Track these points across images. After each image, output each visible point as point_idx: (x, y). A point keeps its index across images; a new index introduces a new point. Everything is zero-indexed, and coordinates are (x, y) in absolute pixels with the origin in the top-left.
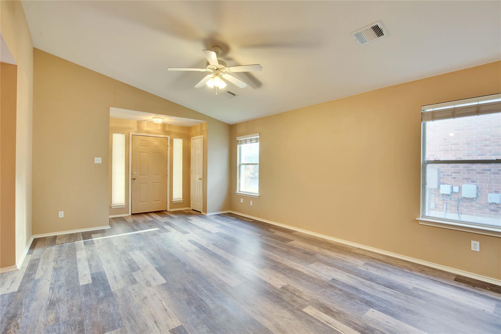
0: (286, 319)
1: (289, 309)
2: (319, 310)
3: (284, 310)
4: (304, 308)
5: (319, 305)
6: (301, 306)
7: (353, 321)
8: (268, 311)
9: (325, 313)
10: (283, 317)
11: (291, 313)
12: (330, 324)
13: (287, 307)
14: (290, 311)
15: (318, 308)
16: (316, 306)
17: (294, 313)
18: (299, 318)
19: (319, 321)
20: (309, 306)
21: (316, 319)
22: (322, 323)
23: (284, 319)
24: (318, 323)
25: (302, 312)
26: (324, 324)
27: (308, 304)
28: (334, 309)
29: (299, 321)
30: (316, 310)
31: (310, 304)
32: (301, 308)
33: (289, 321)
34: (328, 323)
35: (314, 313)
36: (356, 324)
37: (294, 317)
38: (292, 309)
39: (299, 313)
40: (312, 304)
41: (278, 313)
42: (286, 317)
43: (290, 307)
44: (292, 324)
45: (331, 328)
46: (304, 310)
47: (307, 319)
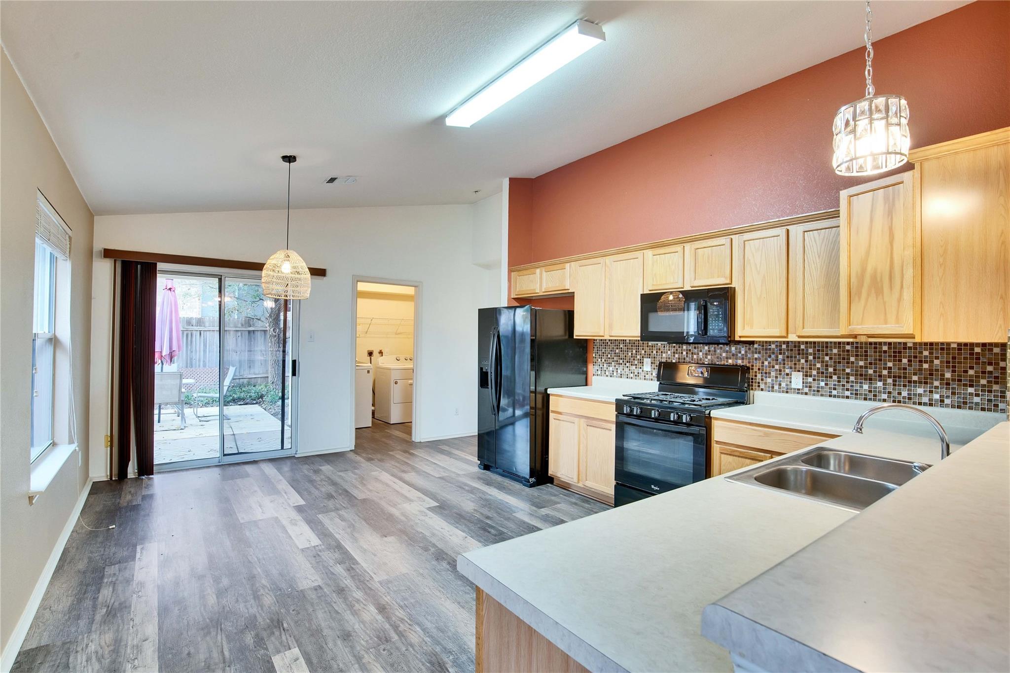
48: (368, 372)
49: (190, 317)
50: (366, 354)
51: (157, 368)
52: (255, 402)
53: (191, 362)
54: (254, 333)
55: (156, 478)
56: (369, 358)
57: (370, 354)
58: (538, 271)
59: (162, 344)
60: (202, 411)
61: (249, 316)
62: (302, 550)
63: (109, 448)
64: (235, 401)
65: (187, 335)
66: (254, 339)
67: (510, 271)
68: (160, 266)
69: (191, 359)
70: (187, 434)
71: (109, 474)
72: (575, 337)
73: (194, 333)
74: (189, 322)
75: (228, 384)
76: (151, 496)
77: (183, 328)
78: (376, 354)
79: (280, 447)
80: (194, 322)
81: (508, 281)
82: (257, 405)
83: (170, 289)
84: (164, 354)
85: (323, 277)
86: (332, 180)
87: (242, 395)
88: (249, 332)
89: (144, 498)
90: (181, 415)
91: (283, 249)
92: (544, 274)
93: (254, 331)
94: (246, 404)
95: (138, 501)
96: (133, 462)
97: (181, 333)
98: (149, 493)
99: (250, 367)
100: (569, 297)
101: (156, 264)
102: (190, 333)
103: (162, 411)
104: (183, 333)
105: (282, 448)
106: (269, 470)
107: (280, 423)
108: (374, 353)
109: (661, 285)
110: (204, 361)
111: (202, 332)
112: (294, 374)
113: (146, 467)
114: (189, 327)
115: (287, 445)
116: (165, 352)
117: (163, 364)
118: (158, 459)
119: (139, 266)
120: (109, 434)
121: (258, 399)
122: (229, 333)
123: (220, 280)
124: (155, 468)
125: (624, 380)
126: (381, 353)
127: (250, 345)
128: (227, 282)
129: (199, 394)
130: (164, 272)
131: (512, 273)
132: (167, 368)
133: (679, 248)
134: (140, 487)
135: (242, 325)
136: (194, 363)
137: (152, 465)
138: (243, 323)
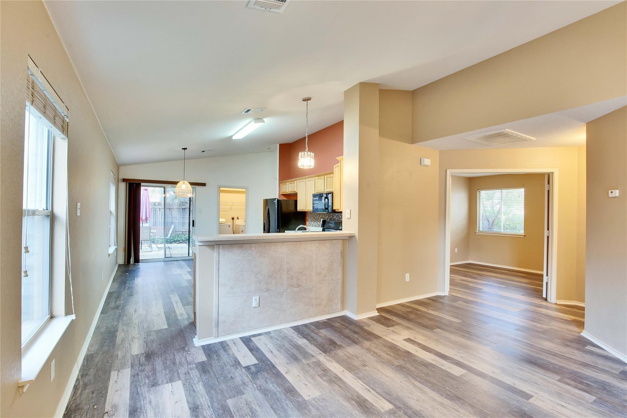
0: (414, 398)
1: (411, 411)
2: (373, 405)
3: (417, 409)
4: (391, 409)
5: (369, 412)
6: (395, 413)
7: (341, 389)
8: (437, 409)
9: (368, 401)
10: (418, 400)
11: (408, 405)
12: (367, 389)
13: (413, 412)
14: (409, 408)
15: (373, 408)
16: (375, 411)
17: (404, 405)
18: (398, 399)
19: (377, 393)
20: (383, 412)
21: (380, 395)
22: (375, 391)
23: (416, 398)
24: (379, 391)
25: (394, 405)
26: (373, 389)
27: (384, 415)
28: (354, 404)
29: (400, 395)
30: (376, 406)
31: (381, 415)
32: (395, 409)
33: (410, 396)
34: (369, 390)
35: (380, 402)
36: (340, 387)
37: (405, 399)
38: (407, 410)
39: (398, 404)
40: (379, 414)
41: (425, 406)
42: (413, 400)
43: (410, 412)
44: (407, 392)
45: (368, 386)
46: (391, 407)
47: (390, 396)
48: (229, 226)
49: (155, 202)
50: (231, 218)
51: (141, 225)
52: (184, 242)
53: (156, 224)
54: (185, 209)
55: (140, 264)
56: (232, 220)
57: (233, 219)
58: (288, 183)
59: (143, 215)
60: (159, 246)
61: (182, 201)
62: (186, 280)
63: (124, 252)
64: (175, 242)
65: (154, 210)
66: (185, 212)
67: (280, 183)
68: (142, 184)
69: (156, 222)
70: (152, 253)
71: (124, 262)
72: (298, 211)
73: (157, 209)
74: (155, 204)
75: (171, 233)
76: (139, 268)
77: (152, 207)
78: (235, 218)
79: (188, 256)
80: (157, 204)
81: (279, 187)
82: (185, 244)
83: (146, 190)
84: (143, 219)
85: (204, 186)
86: (203, 151)
87: (179, 239)
88: (183, 209)
89: (136, 268)
90: (150, 246)
91: (183, 180)
92: (289, 184)
93: (185, 208)
94: (180, 243)
95: (135, 269)
96: (132, 258)
97: (151, 209)
98: (138, 267)
99: (183, 226)
100: (295, 195)
101: (141, 184)
102: (155, 209)
103: (142, 245)
104: (152, 210)
105: (189, 256)
106: (182, 263)
107: (188, 246)
108: (235, 219)
109: (320, 190)
110: (161, 223)
111: (161, 209)
112: (193, 226)
113: (137, 260)
114: (154, 207)
115: (191, 255)
116: (144, 218)
117: (143, 223)
118: (141, 258)
119: (135, 184)
120: (124, 247)
121: (186, 241)
122: (173, 209)
123: (164, 188)
124: (140, 261)
125: (316, 227)
126: (238, 218)
127: (183, 215)
128: (167, 189)
129: (158, 237)
130: (143, 186)
131: (281, 184)
132: (145, 225)
133: (323, 177)
134: (135, 266)
135: (179, 205)
136: (157, 224)
137: (139, 260)
138: (180, 204)
